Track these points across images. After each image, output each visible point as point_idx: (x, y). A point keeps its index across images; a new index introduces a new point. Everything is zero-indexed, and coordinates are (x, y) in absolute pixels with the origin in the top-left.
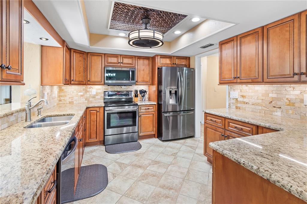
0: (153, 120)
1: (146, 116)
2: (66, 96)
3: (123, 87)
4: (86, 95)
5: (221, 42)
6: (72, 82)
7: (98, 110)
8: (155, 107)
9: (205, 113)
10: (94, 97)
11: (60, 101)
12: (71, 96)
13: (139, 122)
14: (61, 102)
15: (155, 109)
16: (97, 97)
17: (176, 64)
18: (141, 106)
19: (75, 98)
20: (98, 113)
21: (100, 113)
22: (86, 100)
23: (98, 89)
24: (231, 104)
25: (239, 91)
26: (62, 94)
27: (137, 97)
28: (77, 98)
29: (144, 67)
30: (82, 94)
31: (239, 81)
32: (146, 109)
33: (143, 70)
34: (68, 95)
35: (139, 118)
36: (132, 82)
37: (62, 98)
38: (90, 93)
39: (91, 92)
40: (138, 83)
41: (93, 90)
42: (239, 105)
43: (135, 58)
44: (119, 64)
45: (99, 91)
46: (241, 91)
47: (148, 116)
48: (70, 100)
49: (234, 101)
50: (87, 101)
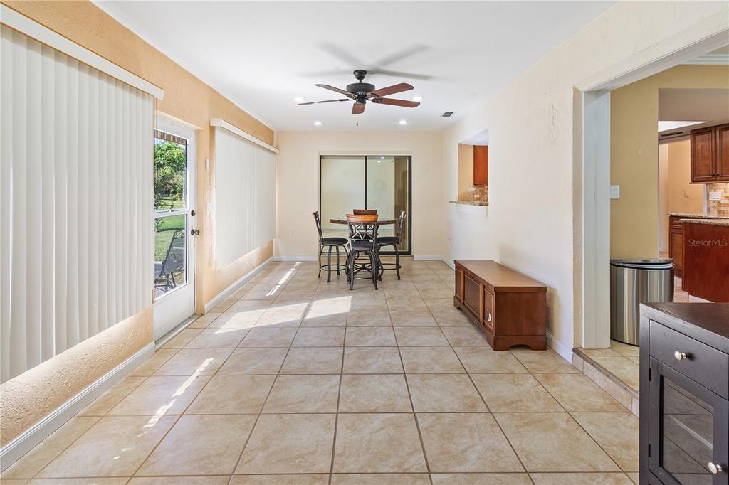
5: (693, 130)
9: (671, 216)
24: (711, 209)
25: (723, 191)
31: (718, 178)
42: (722, 209)
46: (725, 190)
49: (715, 204)
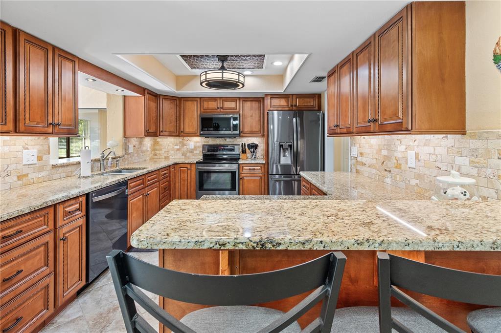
0: (260, 185)
1: (252, 179)
2: (161, 150)
3: (228, 140)
4: (182, 149)
6: (162, 134)
7: (189, 167)
8: (263, 167)
10: (192, 151)
11: (156, 155)
12: (167, 150)
13: (241, 187)
14: (156, 157)
15: (263, 171)
16: (195, 152)
17: (295, 106)
18: (243, 165)
19: (171, 152)
20: (189, 171)
21: (191, 171)
22: (183, 155)
23: (196, 142)
24: (353, 166)
25: (358, 145)
26: (157, 147)
27: (245, 153)
28: (173, 152)
29: (252, 111)
30: (178, 147)
32: (250, 169)
33: (252, 116)
34: (164, 148)
35: (241, 182)
36: (235, 132)
37: (157, 152)
38: (188, 147)
39: (189, 145)
40: (244, 135)
41: (190, 143)
42: (358, 167)
43: (239, 100)
44: (219, 110)
45: (198, 144)
46: (360, 145)
47: (254, 179)
48: (166, 155)
49: (355, 161)
50: (184, 157)
